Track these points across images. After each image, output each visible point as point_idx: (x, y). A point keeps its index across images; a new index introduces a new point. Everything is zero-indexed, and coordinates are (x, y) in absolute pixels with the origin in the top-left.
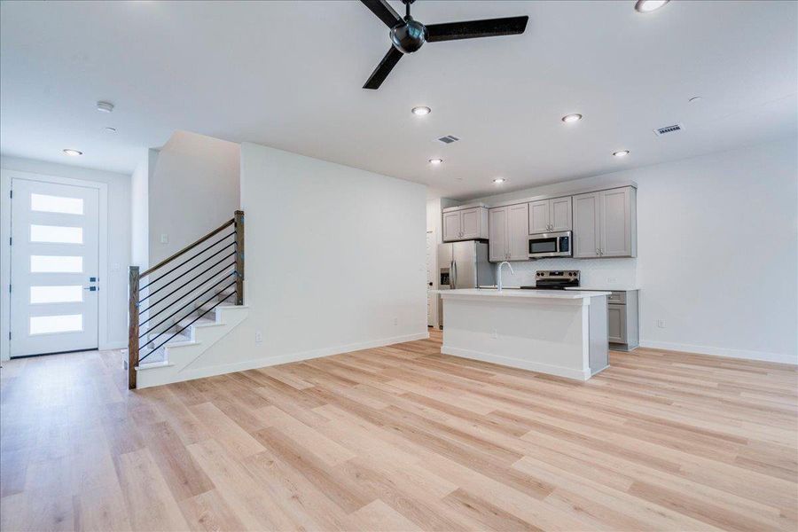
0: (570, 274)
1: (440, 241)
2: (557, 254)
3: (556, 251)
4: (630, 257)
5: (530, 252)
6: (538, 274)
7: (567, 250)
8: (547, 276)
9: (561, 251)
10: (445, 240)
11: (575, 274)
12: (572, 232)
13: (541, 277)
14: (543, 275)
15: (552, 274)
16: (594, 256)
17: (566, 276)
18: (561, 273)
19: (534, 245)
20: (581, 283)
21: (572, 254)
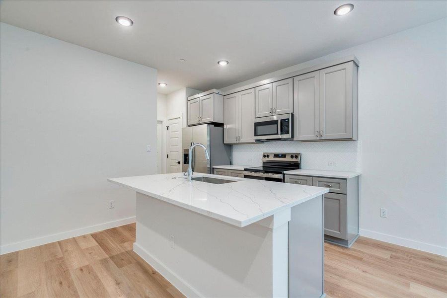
0: (292, 157)
1: (185, 125)
2: (279, 136)
3: (277, 134)
4: (350, 139)
5: (256, 135)
6: (264, 156)
7: (288, 133)
8: (271, 158)
9: (281, 134)
10: (190, 124)
11: (296, 157)
12: (293, 115)
13: (266, 159)
14: (268, 156)
15: (276, 156)
16: (315, 138)
17: (288, 159)
18: (284, 156)
19: (259, 128)
20: (302, 165)
21: (293, 137)
